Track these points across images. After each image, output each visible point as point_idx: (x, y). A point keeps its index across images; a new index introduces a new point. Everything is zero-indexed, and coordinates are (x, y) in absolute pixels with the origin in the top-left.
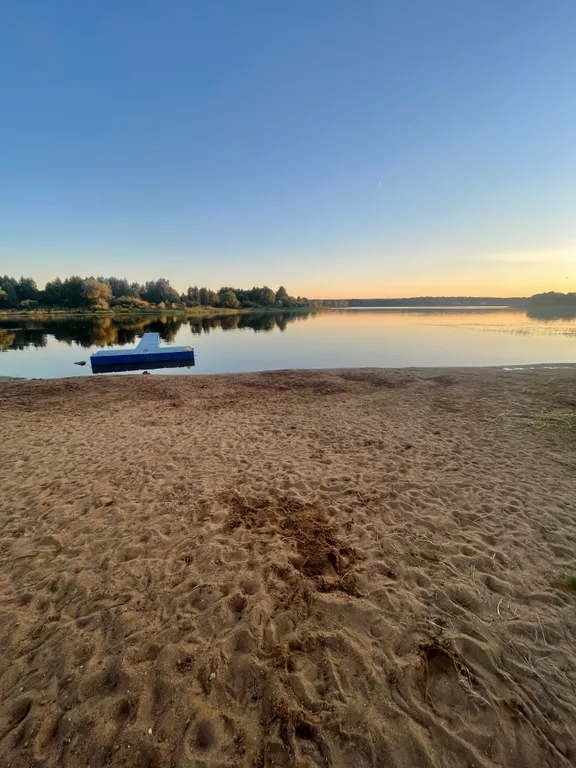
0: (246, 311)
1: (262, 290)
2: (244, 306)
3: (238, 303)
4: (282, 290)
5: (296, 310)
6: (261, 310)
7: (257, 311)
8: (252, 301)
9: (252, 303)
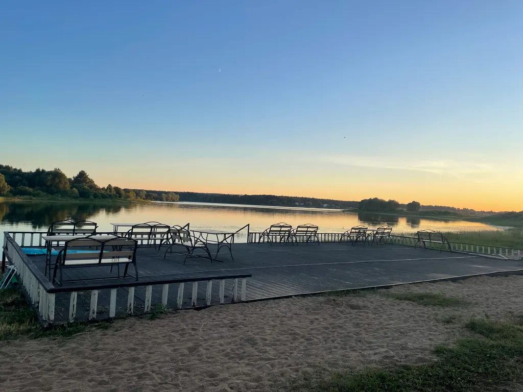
0: (17, 200)
1: (50, 173)
2: (15, 193)
3: (8, 188)
4: (82, 175)
5: (97, 202)
6: (42, 200)
7: (35, 200)
8: (30, 186)
9: (31, 190)
